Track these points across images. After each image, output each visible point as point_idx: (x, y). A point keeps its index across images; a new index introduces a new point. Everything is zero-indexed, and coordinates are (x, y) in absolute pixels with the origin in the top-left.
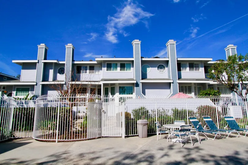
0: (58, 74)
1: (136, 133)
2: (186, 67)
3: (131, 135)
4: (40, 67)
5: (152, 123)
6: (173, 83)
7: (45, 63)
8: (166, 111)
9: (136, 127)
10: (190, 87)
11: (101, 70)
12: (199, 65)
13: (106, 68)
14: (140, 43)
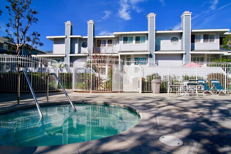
0: (82, 48)
1: (151, 91)
2: (200, 39)
3: (147, 91)
4: (68, 41)
5: (164, 83)
6: (185, 54)
7: (71, 38)
8: (177, 77)
9: (151, 86)
10: (203, 58)
11: (119, 43)
12: (214, 37)
13: (123, 41)
14: (155, 16)
